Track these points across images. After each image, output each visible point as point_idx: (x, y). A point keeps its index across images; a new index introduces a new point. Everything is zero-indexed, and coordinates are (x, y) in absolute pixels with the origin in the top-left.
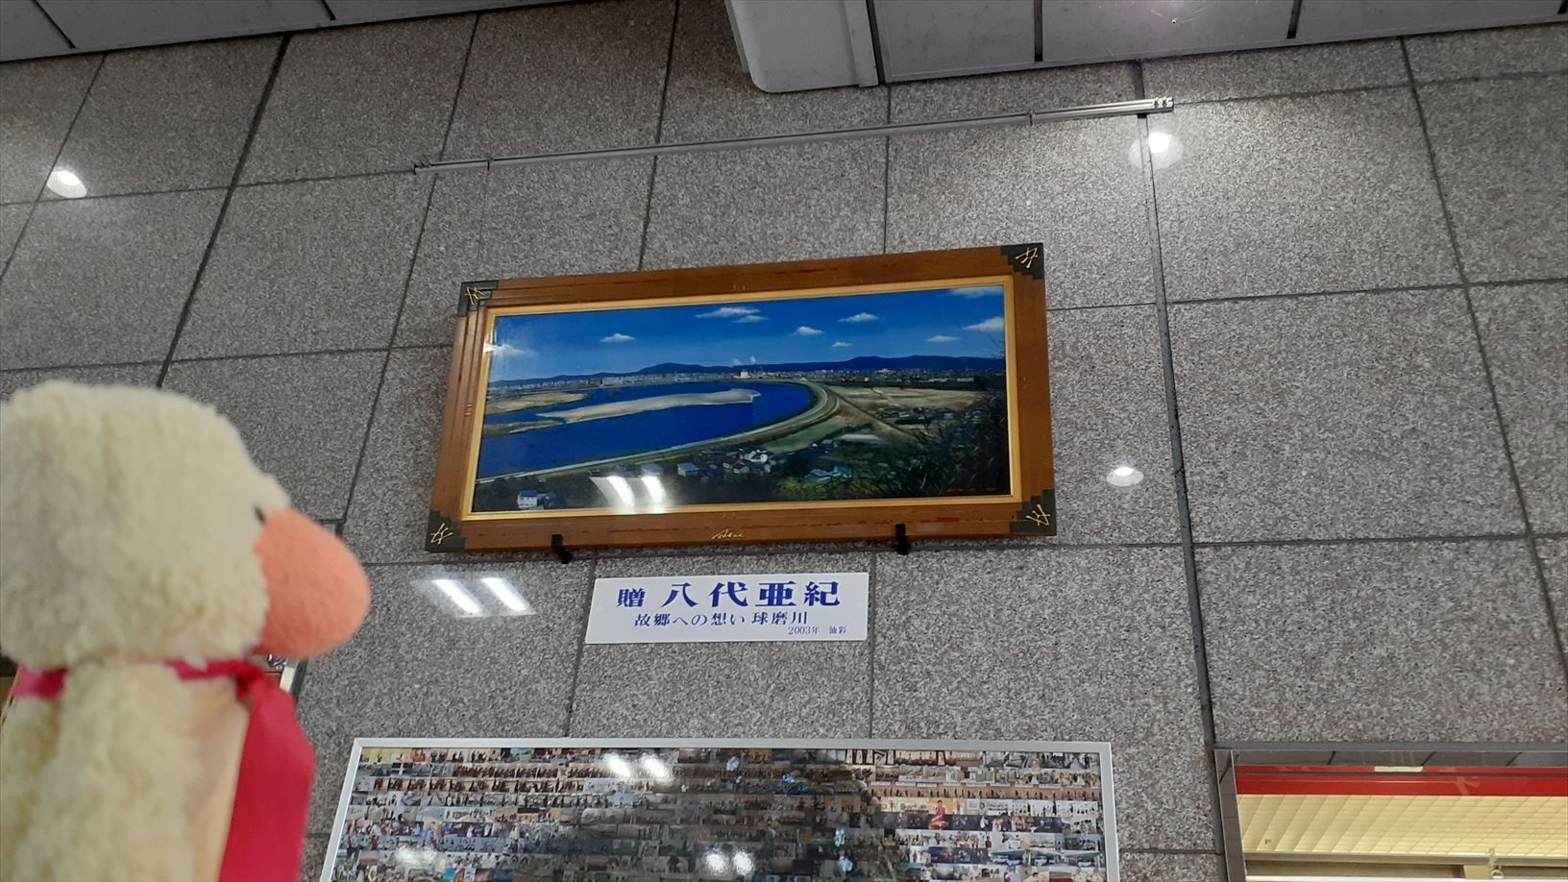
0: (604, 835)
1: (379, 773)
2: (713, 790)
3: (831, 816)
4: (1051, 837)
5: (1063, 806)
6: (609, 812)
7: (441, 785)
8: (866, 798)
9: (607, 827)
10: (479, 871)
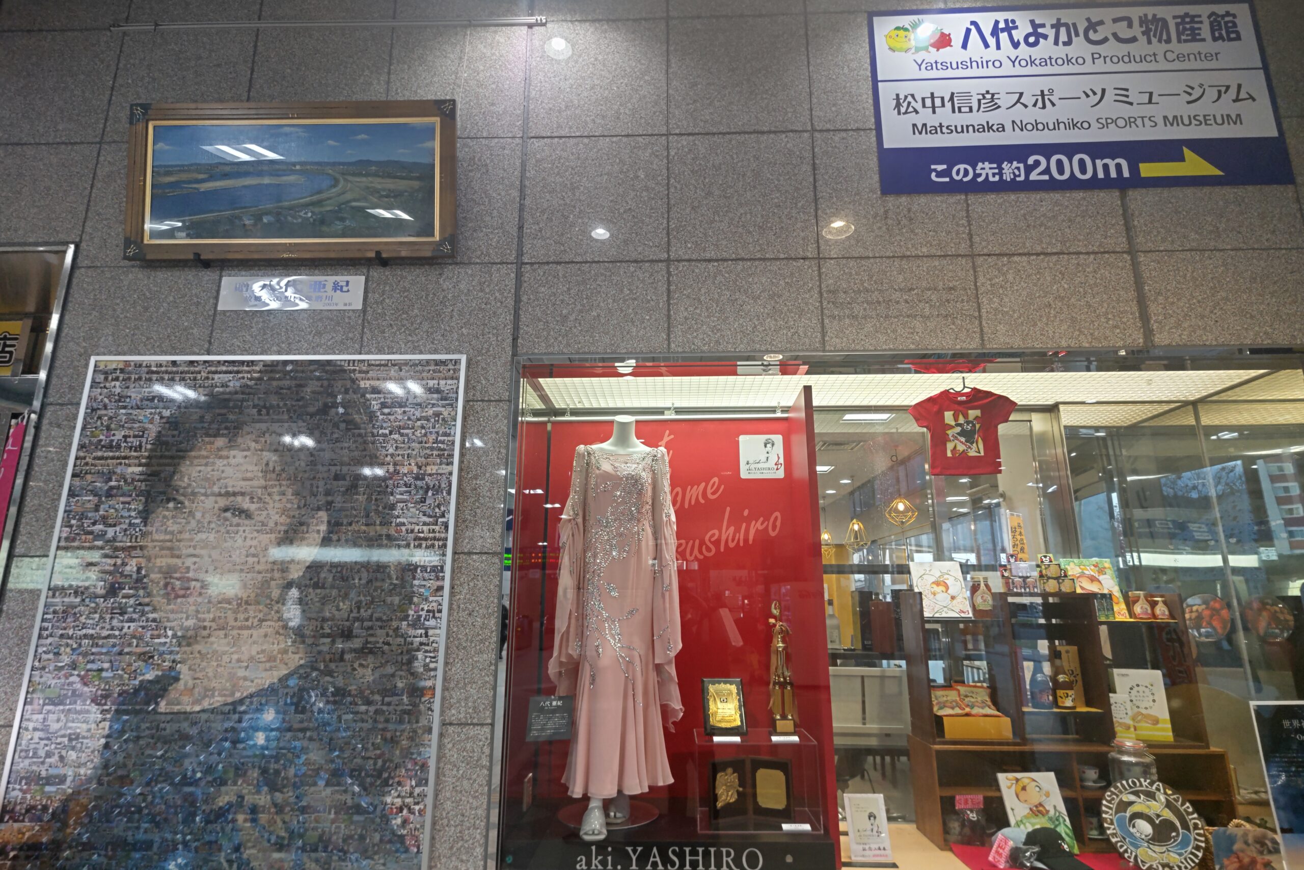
0: (225, 400)
1: (106, 373)
2: (279, 379)
3: (336, 390)
4: (435, 396)
5: (442, 382)
6: (228, 390)
7: (140, 379)
8: (353, 381)
9: (227, 396)
10: (162, 418)
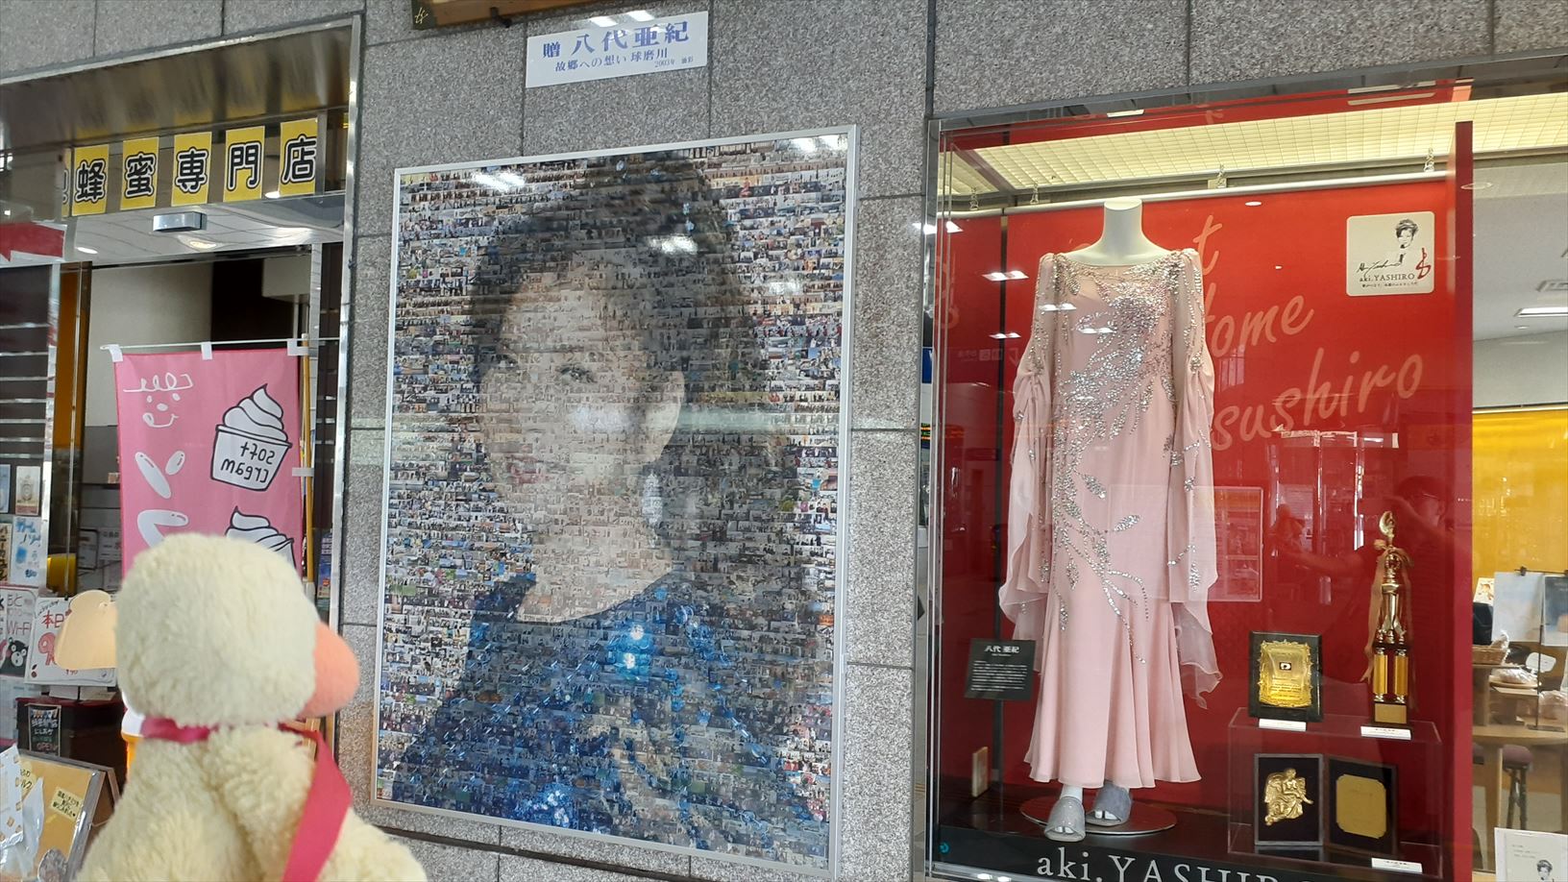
0: (549, 219)
2: (609, 184)
4: (813, 195)
5: (822, 172)
